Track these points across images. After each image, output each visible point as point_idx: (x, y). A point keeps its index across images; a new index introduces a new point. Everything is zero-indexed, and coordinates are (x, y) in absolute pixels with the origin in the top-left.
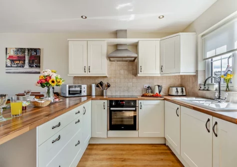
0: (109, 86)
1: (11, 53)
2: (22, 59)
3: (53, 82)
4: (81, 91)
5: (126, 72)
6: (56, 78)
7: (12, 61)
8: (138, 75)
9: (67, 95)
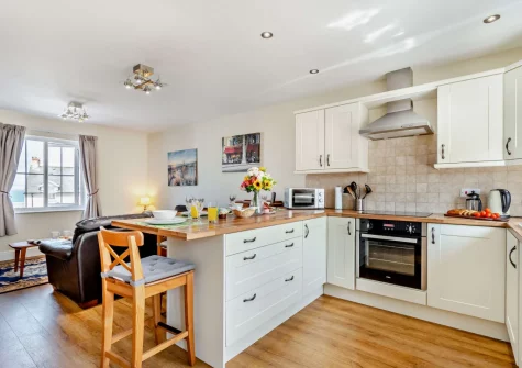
0: (368, 191)
1: (228, 144)
2: (238, 151)
3: (258, 184)
4: (313, 200)
5: (411, 160)
6: (264, 179)
7: (229, 155)
8: (436, 166)
9: (290, 206)
